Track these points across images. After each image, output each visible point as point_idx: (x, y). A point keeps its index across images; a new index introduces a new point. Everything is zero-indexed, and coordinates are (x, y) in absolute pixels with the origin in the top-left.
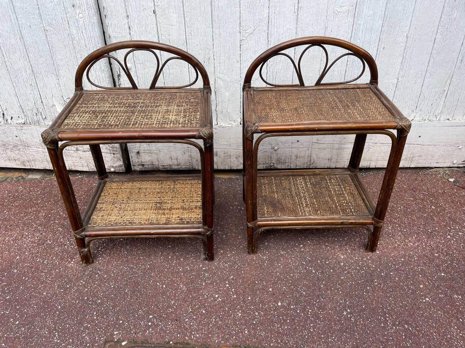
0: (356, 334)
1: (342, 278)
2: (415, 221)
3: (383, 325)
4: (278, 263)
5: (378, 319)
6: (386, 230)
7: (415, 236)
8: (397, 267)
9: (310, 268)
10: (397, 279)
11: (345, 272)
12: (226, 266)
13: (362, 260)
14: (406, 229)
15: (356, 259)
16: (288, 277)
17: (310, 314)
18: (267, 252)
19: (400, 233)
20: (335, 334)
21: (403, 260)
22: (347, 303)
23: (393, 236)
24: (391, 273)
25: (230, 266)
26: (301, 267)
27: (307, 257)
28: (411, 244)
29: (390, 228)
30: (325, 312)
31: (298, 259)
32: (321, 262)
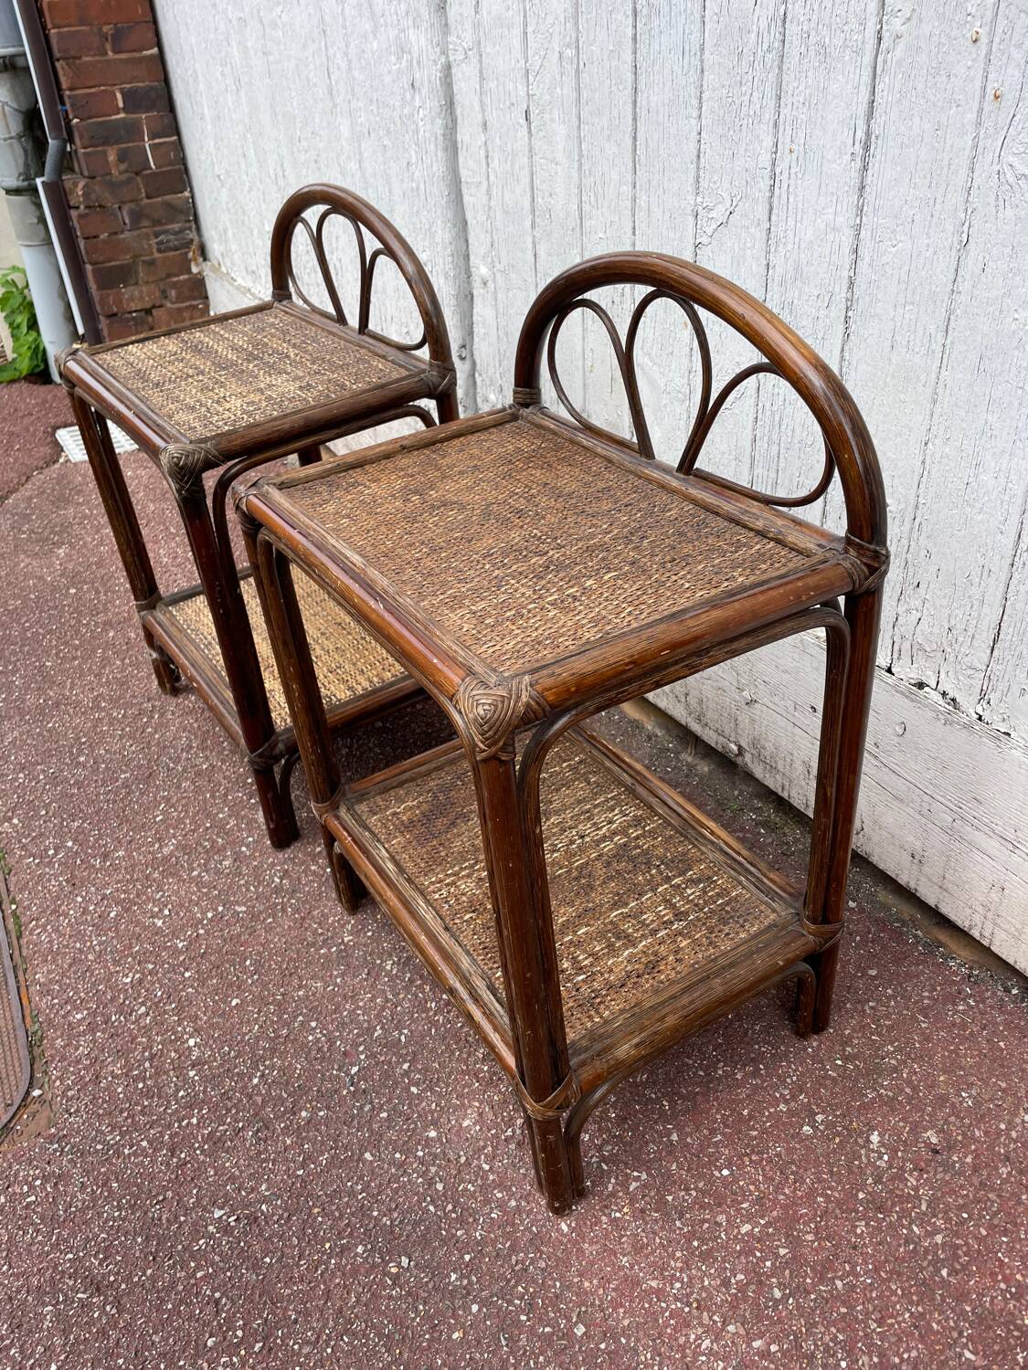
0: (149, 1272)
1: (368, 1156)
2: (880, 1322)
3: (210, 1343)
4: (343, 975)
5: (230, 1321)
6: (722, 1218)
7: (774, 1348)
8: (523, 1318)
9: (363, 1057)
10: (455, 1336)
11: (398, 1155)
12: (273, 881)
13: (485, 1189)
14: (785, 1298)
15: (480, 1167)
16: (301, 1018)
17: (184, 1123)
18: (370, 934)
19: (740, 1277)
20: (132, 1214)
21: (580, 1330)
22: (264, 1207)
23: (706, 1257)
24: (475, 1308)
25: (278, 890)
26: (356, 1031)
27: (406, 1031)
28: (706, 1343)
29: (746, 1228)
30: (202, 1158)
31: (387, 1013)
32: (406, 1073)
